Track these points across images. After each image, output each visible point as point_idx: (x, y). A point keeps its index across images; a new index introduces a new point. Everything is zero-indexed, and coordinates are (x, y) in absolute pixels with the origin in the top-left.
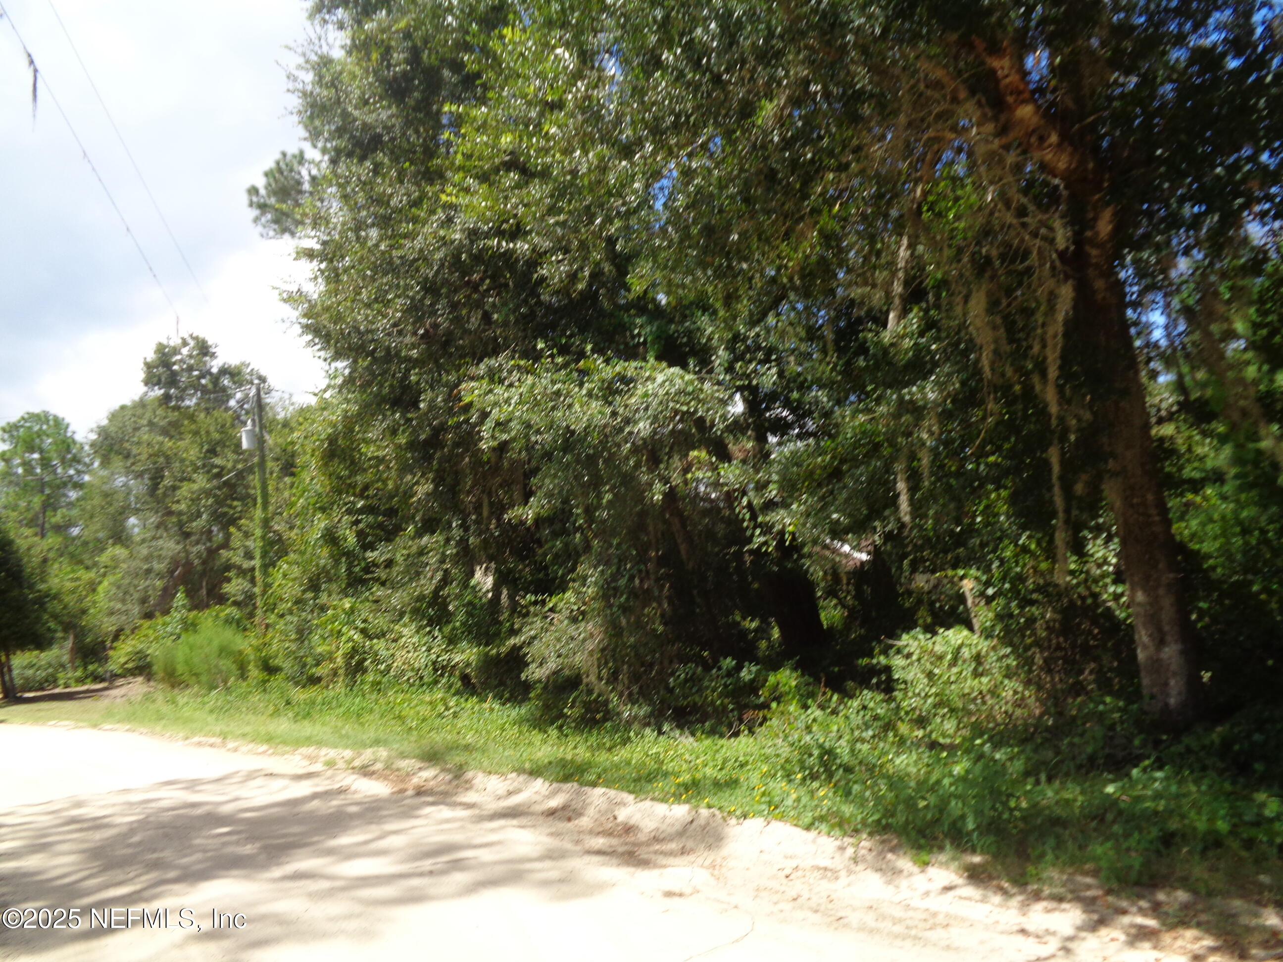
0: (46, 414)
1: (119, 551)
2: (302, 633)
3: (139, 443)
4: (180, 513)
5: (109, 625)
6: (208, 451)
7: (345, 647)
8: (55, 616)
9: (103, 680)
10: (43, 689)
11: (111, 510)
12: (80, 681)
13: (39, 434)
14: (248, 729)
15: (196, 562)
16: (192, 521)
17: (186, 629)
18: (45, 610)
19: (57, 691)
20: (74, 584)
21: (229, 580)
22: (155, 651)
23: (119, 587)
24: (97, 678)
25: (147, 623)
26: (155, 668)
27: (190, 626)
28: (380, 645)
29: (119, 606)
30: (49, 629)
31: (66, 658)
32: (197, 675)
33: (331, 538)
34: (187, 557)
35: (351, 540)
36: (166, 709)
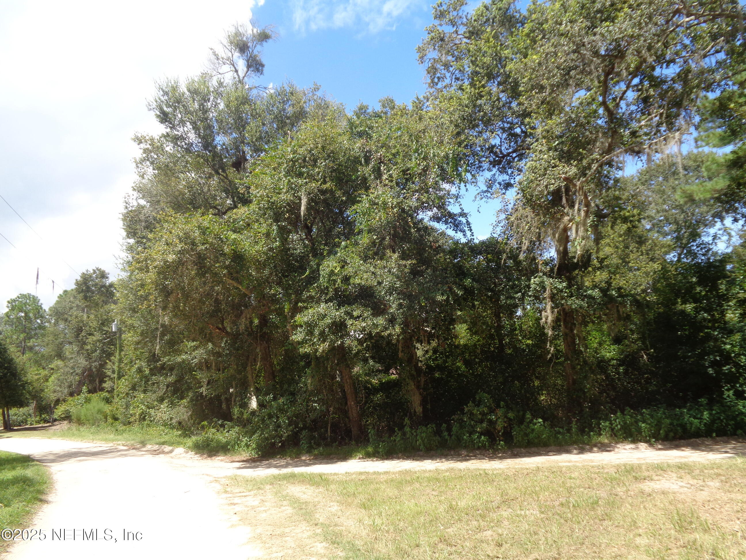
0: (29, 295)
1: (60, 363)
2: (127, 407)
3: (71, 316)
4: (88, 350)
5: (53, 397)
6: (101, 324)
7: (139, 411)
8: (29, 393)
9: (49, 422)
10: (20, 426)
11: (57, 342)
12: (38, 422)
13: (26, 304)
14: (100, 437)
15: (94, 370)
16: (92, 353)
17: (85, 402)
18: (25, 390)
19: (27, 426)
20: (37, 377)
21: (105, 382)
22: (73, 410)
23: (59, 380)
24: (46, 421)
25: (70, 398)
26: (73, 417)
27: (88, 401)
28: (152, 411)
29: (58, 388)
30: (27, 398)
31: (31, 411)
32: (88, 420)
33: (140, 370)
34: (91, 367)
35: (147, 372)
36: (75, 432)
